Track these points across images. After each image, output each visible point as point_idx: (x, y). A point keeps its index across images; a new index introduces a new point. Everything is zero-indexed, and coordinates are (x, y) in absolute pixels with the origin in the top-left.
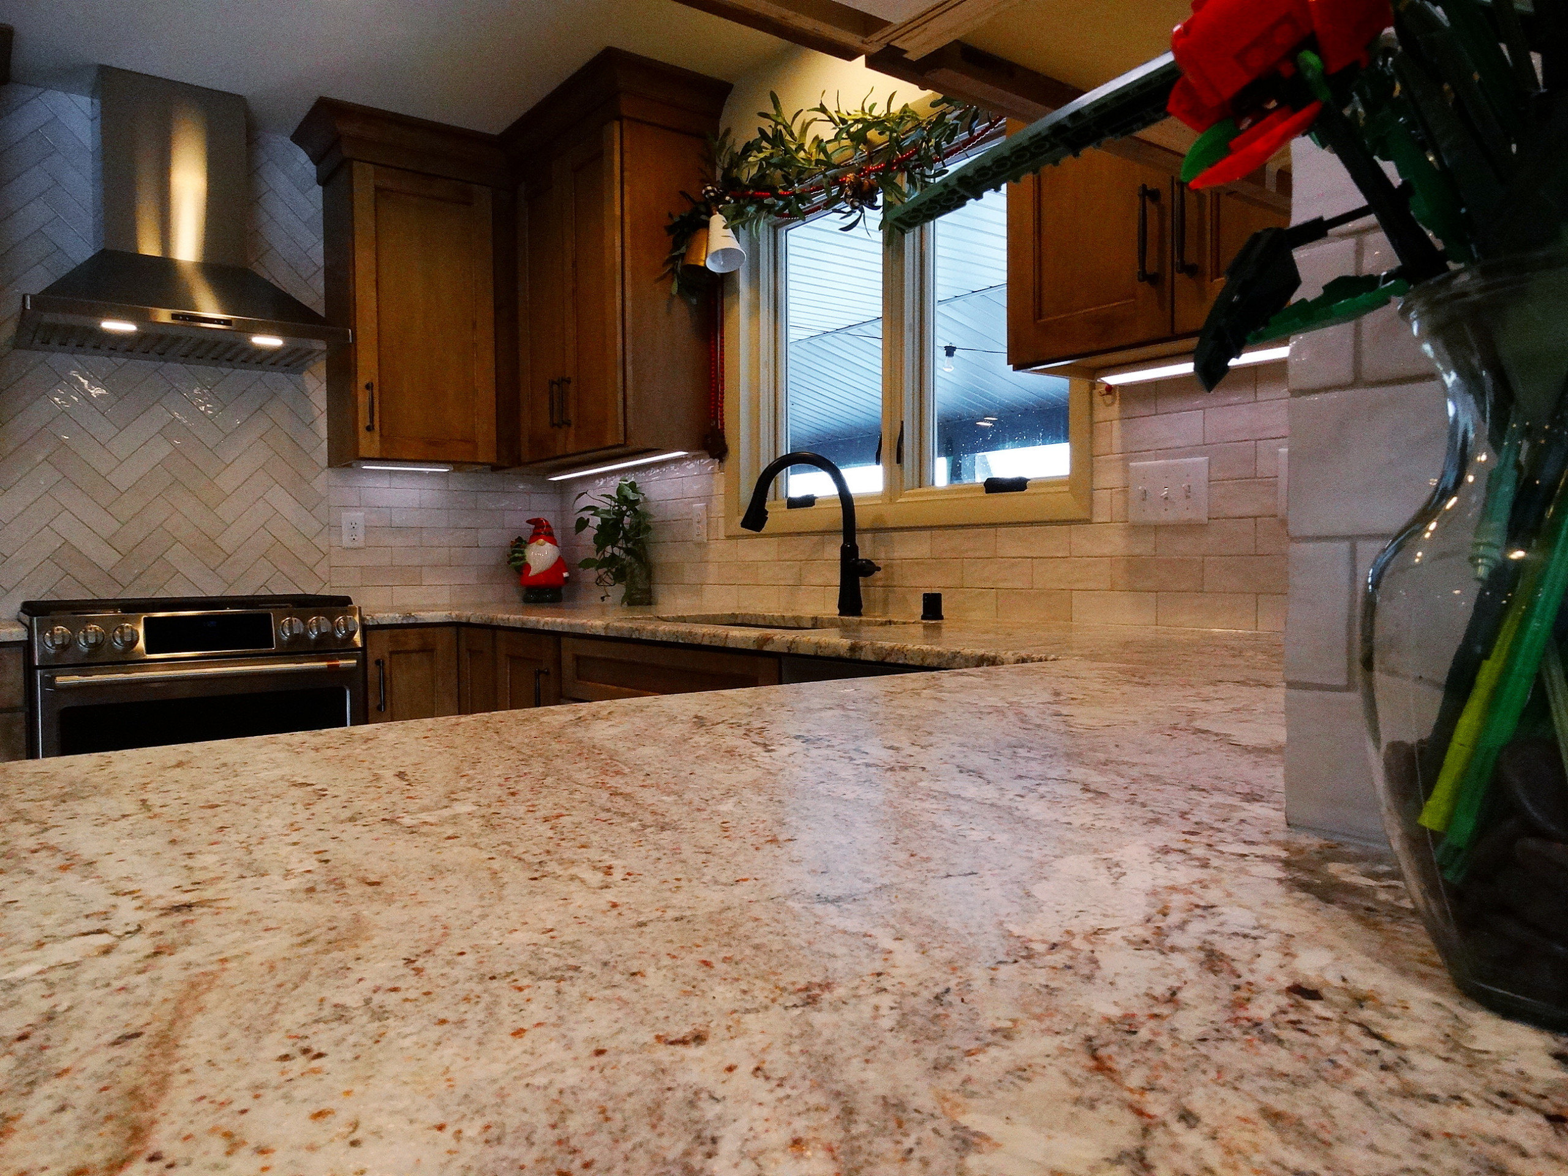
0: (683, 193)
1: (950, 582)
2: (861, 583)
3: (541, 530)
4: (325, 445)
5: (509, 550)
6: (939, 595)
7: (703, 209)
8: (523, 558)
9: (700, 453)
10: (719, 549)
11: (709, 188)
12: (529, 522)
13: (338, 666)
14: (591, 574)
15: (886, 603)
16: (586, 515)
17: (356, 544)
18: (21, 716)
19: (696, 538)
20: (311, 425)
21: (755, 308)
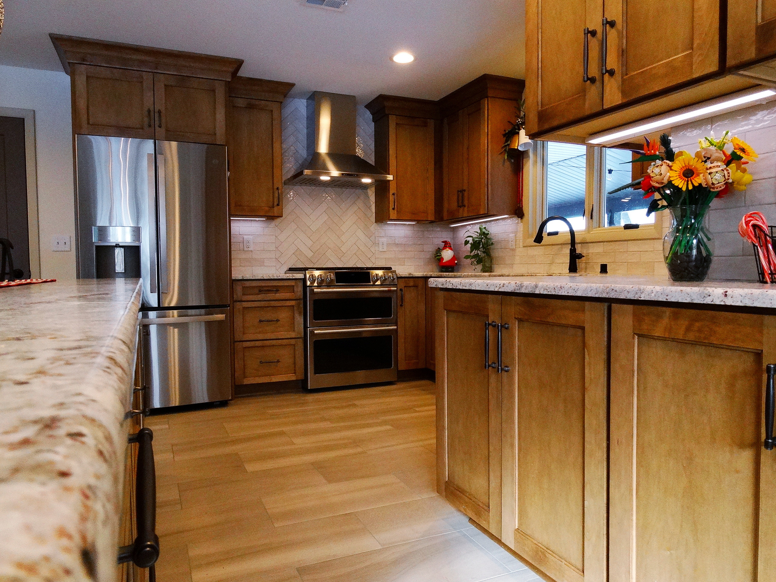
0: (509, 122)
1: (610, 260)
2: (577, 262)
3: (447, 245)
4: (374, 214)
5: (435, 253)
6: (606, 265)
7: (516, 127)
8: (441, 255)
9: (513, 216)
10: (520, 251)
11: (519, 120)
12: (443, 242)
13: (391, 290)
14: (469, 261)
15: (586, 268)
16: (468, 239)
17: (383, 250)
18: (302, 302)
19: (511, 247)
20: (369, 208)
21: (535, 162)
